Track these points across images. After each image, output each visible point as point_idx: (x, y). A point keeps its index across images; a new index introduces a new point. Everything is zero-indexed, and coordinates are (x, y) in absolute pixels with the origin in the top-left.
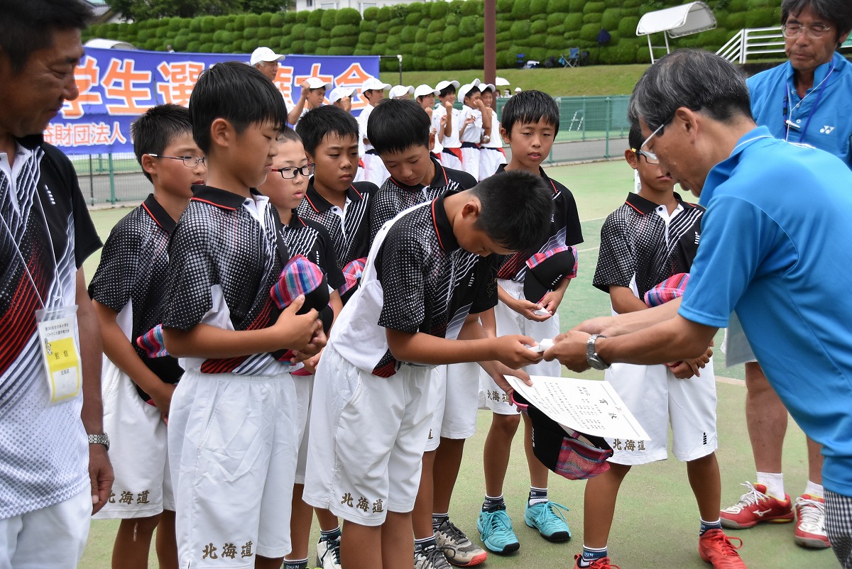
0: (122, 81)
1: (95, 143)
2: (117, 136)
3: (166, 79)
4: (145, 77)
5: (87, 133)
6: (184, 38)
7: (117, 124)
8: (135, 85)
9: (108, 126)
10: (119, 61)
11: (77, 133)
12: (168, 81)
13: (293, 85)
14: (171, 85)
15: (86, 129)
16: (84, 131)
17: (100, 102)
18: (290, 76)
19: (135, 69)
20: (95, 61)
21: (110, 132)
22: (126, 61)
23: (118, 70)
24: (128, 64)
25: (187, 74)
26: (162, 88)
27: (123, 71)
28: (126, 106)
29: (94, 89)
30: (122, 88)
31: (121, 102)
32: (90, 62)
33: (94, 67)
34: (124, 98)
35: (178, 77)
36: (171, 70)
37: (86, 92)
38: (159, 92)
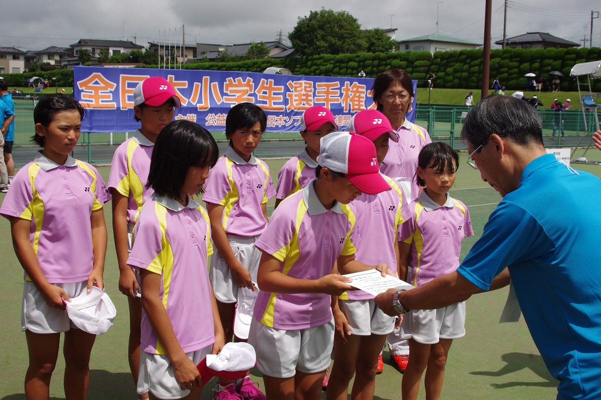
0: (267, 91)
3: (291, 90)
4: (281, 89)
6: (332, 66)
8: (274, 94)
10: (266, 80)
13: (366, 96)
14: (294, 93)
18: (364, 90)
19: (274, 85)
20: (252, 80)
22: (269, 80)
23: (265, 85)
24: (271, 82)
25: (303, 88)
26: (289, 95)
27: (268, 86)
28: (268, 105)
29: (251, 95)
30: (267, 95)
31: (265, 103)
32: (249, 81)
33: (251, 83)
34: (267, 101)
35: (298, 89)
36: (294, 86)
37: (246, 96)
38: (287, 97)
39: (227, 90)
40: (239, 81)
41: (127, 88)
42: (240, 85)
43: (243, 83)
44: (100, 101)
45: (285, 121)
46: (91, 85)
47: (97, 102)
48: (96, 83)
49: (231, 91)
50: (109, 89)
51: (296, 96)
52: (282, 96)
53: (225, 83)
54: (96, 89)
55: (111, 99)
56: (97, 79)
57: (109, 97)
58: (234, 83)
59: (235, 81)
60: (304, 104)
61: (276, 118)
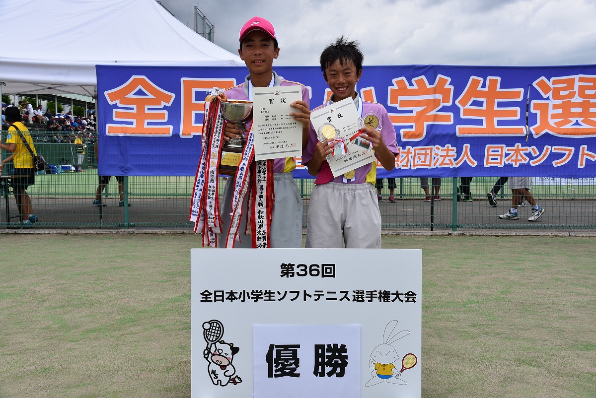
0: (485, 100)
1: (437, 165)
2: (465, 158)
3: (545, 96)
4: (517, 95)
5: (428, 157)
7: (467, 146)
8: (500, 105)
9: (455, 149)
10: (482, 80)
11: (417, 156)
12: (548, 99)
14: (552, 102)
15: (429, 151)
16: (426, 154)
17: (452, 122)
19: (501, 87)
20: (449, 79)
21: (456, 154)
22: (489, 78)
23: (479, 88)
24: (493, 82)
25: (576, 89)
26: (537, 107)
27: (486, 89)
28: (484, 126)
29: (444, 109)
31: (480, 122)
32: (443, 81)
33: (447, 86)
34: (484, 119)
35: (562, 93)
36: (552, 86)
37: (434, 112)
38: (532, 111)
39: (394, 100)
40: (420, 83)
41: (194, 102)
42: (422, 91)
43: (428, 86)
44: (146, 123)
45: (529, 155)
46: (130, 95)
47: (140, 123)
48: (140, 92)
49: (403, 104)
50: (163, 104)
51: (555, 107)
52: (518, 109)
53: (390, 88)
54: (141, 104)
55: (166, 120)
56: (140, 87)
57: (163, 116)
58: (409, 87)
59: (411, 84)
60: (577, 123)
61: (506, 149)
